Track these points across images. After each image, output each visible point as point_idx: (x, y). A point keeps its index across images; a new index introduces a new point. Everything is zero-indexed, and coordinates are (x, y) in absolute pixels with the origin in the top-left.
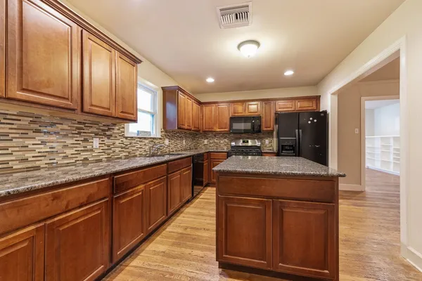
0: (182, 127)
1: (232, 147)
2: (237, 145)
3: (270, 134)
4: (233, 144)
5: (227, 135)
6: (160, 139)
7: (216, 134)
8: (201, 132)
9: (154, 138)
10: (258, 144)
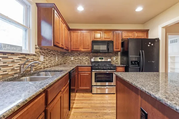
0: (58, 45)
1: (92, 63)
2: (96, 61)
3: (116, 53)
4: (93, 60)
5: (88, 54)
6: (34, 55)
7: (80, 53)
8: (70, 51)
9: (26, 55)
10: (109, 60)
